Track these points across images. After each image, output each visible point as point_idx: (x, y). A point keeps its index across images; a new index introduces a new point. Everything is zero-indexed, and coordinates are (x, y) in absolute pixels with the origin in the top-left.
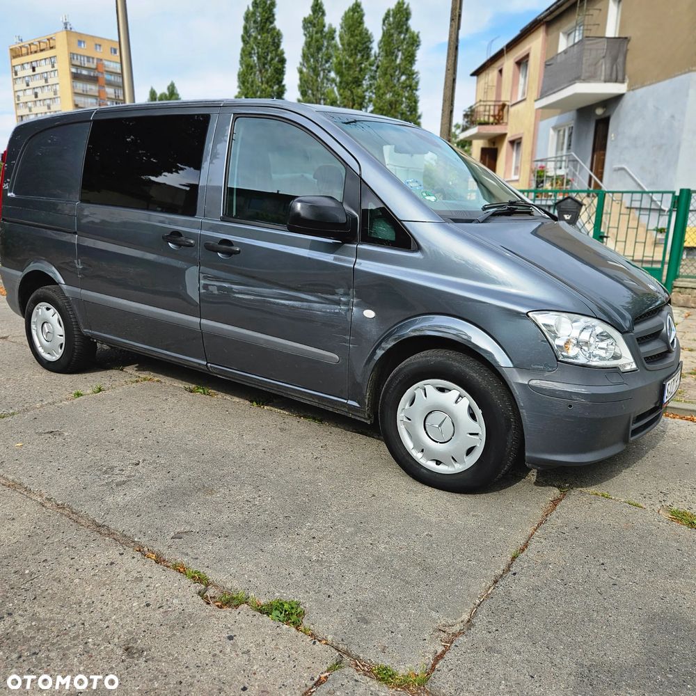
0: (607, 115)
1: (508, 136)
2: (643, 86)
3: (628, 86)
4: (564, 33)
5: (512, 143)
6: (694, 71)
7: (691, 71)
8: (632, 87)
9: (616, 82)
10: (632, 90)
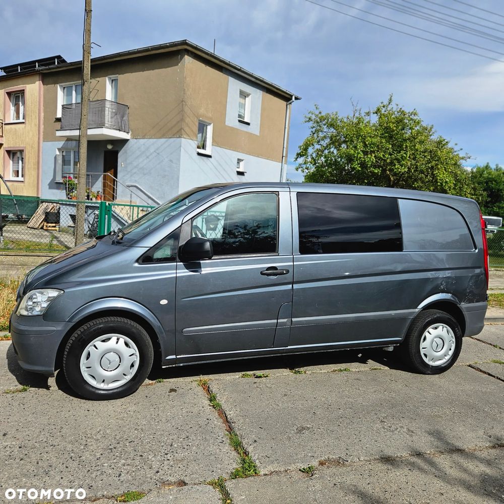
0: (116, 149)
1: (4, 146)
2: (144, 138)
3: (131, 135)
4: (61, 86)
5: (9, 152)
6: (184, 138)
7: (181, 137)
8: (135, 137)
9: (125, 132)
10: (136, 139)
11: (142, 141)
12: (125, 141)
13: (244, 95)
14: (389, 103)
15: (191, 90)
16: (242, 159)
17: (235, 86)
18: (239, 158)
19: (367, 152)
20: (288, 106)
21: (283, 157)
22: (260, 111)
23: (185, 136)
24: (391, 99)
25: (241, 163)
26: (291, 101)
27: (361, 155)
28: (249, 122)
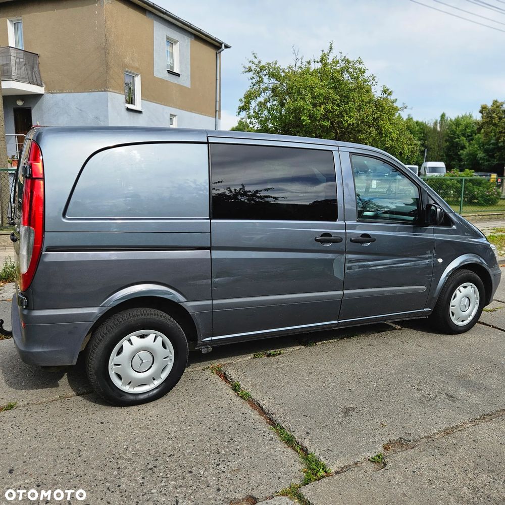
0: (28, 106)
2: (61, 92)
3: (45, 88)
6: (109, 91)
7: (107, 91)
8: (49, 91)
9: (37, 85)
10: (51, 93)
11: (59, 96)
12: (38, 96)
13: (171, 42)
14: (330, 51)
15: (113, 36)
16: (175, 114)
17: (160, 32)
18: (172, 113)
19: (316, 104)
20: (218, 55)
21: (216, 111)
22: (189, 60)
23: (111, 90)
24: (331, 47)
25: (175, 120)
26: (221, 49)
27: (310, 107)
28: (179, 73)
